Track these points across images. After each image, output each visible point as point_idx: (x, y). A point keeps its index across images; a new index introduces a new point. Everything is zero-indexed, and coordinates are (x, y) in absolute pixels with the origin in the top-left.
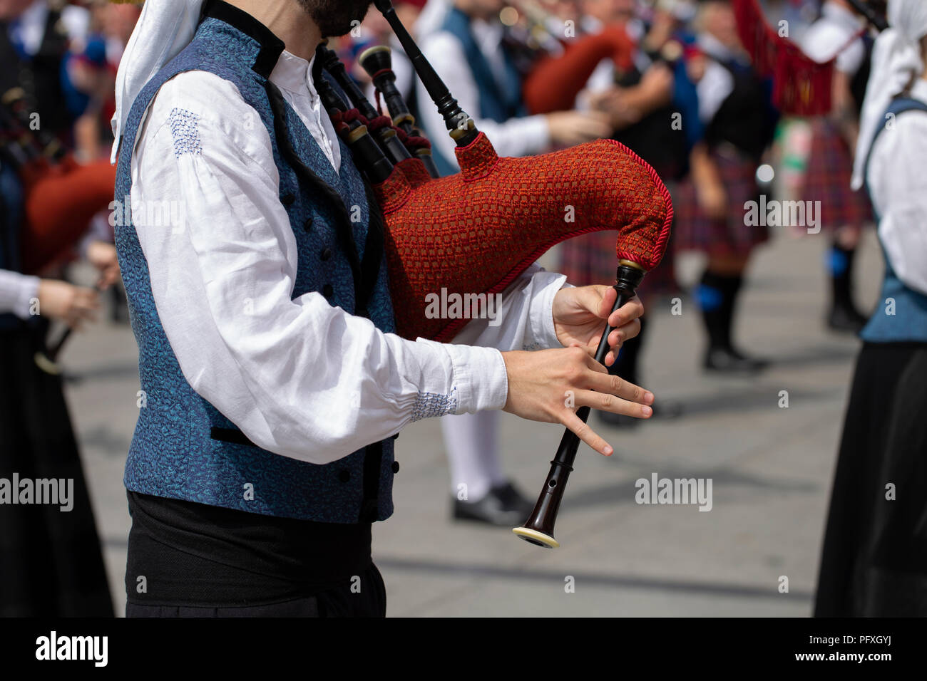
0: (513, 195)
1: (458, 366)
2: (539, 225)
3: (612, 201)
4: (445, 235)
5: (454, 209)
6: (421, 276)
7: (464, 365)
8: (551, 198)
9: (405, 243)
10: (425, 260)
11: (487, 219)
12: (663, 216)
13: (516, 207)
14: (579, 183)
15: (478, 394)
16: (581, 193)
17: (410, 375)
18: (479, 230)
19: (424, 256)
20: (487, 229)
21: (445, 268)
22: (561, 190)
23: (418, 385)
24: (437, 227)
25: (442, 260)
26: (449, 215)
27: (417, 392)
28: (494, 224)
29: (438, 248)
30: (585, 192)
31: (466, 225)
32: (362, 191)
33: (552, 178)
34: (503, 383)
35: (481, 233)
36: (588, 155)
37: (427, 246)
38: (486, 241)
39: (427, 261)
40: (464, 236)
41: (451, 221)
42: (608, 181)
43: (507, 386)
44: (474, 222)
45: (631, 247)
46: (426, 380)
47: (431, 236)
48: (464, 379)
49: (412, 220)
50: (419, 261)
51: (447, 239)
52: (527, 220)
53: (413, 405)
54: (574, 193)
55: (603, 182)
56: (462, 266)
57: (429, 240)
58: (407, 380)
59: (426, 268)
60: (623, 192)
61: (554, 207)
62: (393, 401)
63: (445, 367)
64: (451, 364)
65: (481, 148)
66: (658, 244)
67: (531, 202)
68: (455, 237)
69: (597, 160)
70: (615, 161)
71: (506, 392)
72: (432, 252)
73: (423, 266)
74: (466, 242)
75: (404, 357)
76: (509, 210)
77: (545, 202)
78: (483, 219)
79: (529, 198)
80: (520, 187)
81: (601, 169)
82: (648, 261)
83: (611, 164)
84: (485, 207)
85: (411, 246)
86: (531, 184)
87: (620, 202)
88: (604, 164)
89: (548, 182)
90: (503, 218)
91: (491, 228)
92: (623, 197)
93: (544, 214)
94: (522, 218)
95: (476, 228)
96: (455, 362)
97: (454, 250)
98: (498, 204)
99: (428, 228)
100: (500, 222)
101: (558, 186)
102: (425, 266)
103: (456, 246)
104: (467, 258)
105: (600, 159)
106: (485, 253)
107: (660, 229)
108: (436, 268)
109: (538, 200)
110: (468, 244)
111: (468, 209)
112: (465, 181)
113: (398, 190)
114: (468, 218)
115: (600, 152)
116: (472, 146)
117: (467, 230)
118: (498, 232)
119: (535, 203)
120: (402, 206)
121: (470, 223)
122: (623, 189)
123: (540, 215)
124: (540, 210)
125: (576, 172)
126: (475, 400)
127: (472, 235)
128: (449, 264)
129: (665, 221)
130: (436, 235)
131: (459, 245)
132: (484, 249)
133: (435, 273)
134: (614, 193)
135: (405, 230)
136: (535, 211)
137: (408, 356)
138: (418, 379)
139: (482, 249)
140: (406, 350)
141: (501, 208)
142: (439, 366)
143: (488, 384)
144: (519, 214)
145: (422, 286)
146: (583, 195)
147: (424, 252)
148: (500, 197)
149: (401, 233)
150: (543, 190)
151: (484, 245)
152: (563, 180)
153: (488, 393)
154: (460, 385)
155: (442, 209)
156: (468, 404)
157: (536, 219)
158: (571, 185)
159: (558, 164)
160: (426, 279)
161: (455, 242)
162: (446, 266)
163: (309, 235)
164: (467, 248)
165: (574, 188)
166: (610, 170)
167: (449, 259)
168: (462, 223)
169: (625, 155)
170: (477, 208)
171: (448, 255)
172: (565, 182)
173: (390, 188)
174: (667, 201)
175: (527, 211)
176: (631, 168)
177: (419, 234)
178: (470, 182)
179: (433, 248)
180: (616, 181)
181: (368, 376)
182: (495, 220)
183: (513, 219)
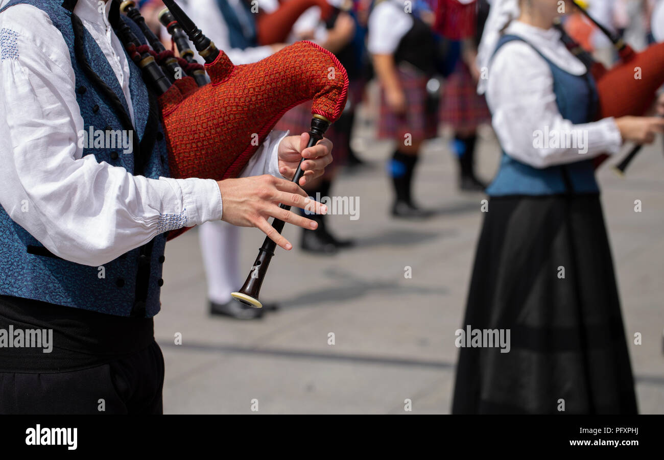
0: (244, 89)
1: (186, 194)
2: (264, 107)
3: (308, 80)
4: (203, 123)
5: (207, 105)
6: (192, 154)
7: (191, 193)
8: (268, 86)
9: (179, 133)
10: (193, 142)
11: (229, 108)
12: (341, 84)
13: (247, 96)
14: (285, 72)
15: (202, 212)
16: (287, 78)
17: (153, 204)
18: (224, 116)
19: (192, 140)
20: (229, 115)
21: (207, 145)
22: (274, 79)
23: (159, 210)
24: (197, 119)
25: (203, 140)
26: (204, 110)
27: (159, 214)
28: (234, 111)
29: (200, 133)
30: (289, 78)
31: (216, 114)
32: (146, 96)
33: (268, 73)
34: (218, 203)
35: (226, 118)
36: (289, 53)
37: (192, 133)
38: (230, 123)
39: (194, 142)
40: (215, 122)
41: (206, 113)
42: (303, 67)
43: (221, 205)
44: (221, 112)
45: (320, 106)
46: (164, 206)
47: (194, 125)
48: (191, 202)
49: (181, 117)
50: (189, 144)
51: (204, 125)
52: (255, 104)
53: (157, 223)
54: (282, 80)
55: (300, 68)
56: (217, 142)
57: (194, 128)
58: (150, 207)
59: (194, 148)
60: (314, 73)
61: (271, 92)
62: (140, 222)
63: (178, 195)
64: (182, 193)
65: (222, 62)
66: (338, 103)
67: (256, 92)
68: (210, 123)
69: (295, 55)
70: (307, 53)
71: (222, 208)
72: (196, 136)
73: (192, 147)
74: (217, 126)
75: (147, 192)
76: (242, 100)
77: (265, 90)
78: (226, 108)
79: (254, 89)
80: (248, 83)
81: (298, 60)
82: (331, 114)
83: (304, 56)
84: (227, 100)
85: (182, 134)
86: (255, 79)
87: (313, 79)
88: (299, 56)
89: (266, 76)
90: (238, 106)
91: (232, 114)
92: (313, 76)
93: (265, 98)
94: (251, 104)
95: (222, 115)
96: (184, 191)
97: (210, 133)
98: (235, 97)
99: (192, 121)
100: (237, 109)
101: (272, 77)
102: (194, 146)
103: (211, 129)
104: (220, 136)
105: (297, 54)
106: (231, 131)
107: (340, 94)
108: (201, 146)
109: (260, 89)
110: (219, 127)
111: (216, 103)
112: (213, 86)
113: (173, 99)
114: (216, 110)
115: (297, 50)
116: (215, 62)
117: (216, 117)
118: (237, 116)
119: (258, 92)
120: (175, 110)
121: (218, 112)
122: (313, 70)
123: (262, 99)
124: (262, 96)
125: (282, 65)
126: (199, 216)
127: (221, 120)
128: (208, 142)
129: (343, 88)
130: (197, 124)
131: (213, 129)
132: (230, 129)
133: (201, 150)
134: (308, 74)
135: (178, 125)
136: (259, 97)
137: (150, 191)
138: (159, 205)
139: (228, 129)
140: (150, 186)
141: (237, 100)
142: (173, 196)
143: (208, 204)
144: (249, 101)
145: (193, 160)
146: (289, 80)
147: (191, 137)
148: (237, 92)
149: (175, 127)
150: (263, 82)
151: (230, 126)
152: (275, 72)
153: (209, 210)
154: (189, 207)
155: (199, 106)
156: (195, 219)
157: (261, 103)
158: (280, 74)
159: (271, 62)
160: (195, 155)
161: (210, 127)
162: (207, 143)
163: (97, 116)
164: (219, 130)
165: (282, 77)
166: (304, 60)
167: (208, 139)
168: (213, 113)
169: (314, 48)
170: (221, 102)
171: (207, 136)
172: (276, 73)
173: (168, 97)
174: (344, 74)
175: (254, 98)
176: (318, 56)
177: (186, 125)
178: (217, 85)
179: (196, 133)
180: (309, 66)
181: (121, 206)
182: (234, 108)
183: (246, 105)
